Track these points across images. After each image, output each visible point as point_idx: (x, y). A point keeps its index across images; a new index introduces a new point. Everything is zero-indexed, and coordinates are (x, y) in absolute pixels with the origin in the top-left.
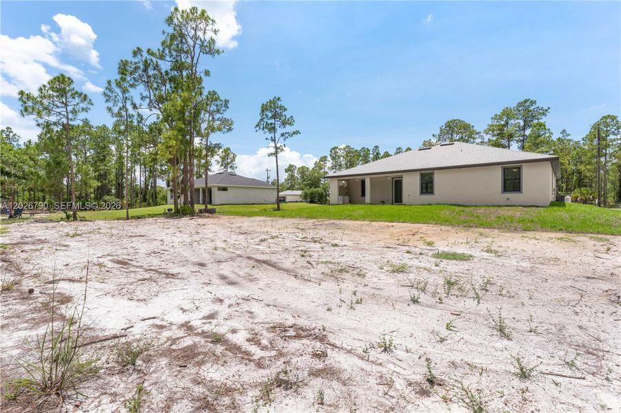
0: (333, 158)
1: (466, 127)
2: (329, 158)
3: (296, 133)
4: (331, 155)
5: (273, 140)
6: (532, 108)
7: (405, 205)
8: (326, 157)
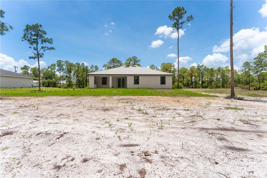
0: (59, 66)
1: (119, 62)
2: (57, 65)
3: (52, 48)
4: (57, 64)
5: (35, 49)
6: (136, 59)
7: (128, 88)
8: (55, 64)
